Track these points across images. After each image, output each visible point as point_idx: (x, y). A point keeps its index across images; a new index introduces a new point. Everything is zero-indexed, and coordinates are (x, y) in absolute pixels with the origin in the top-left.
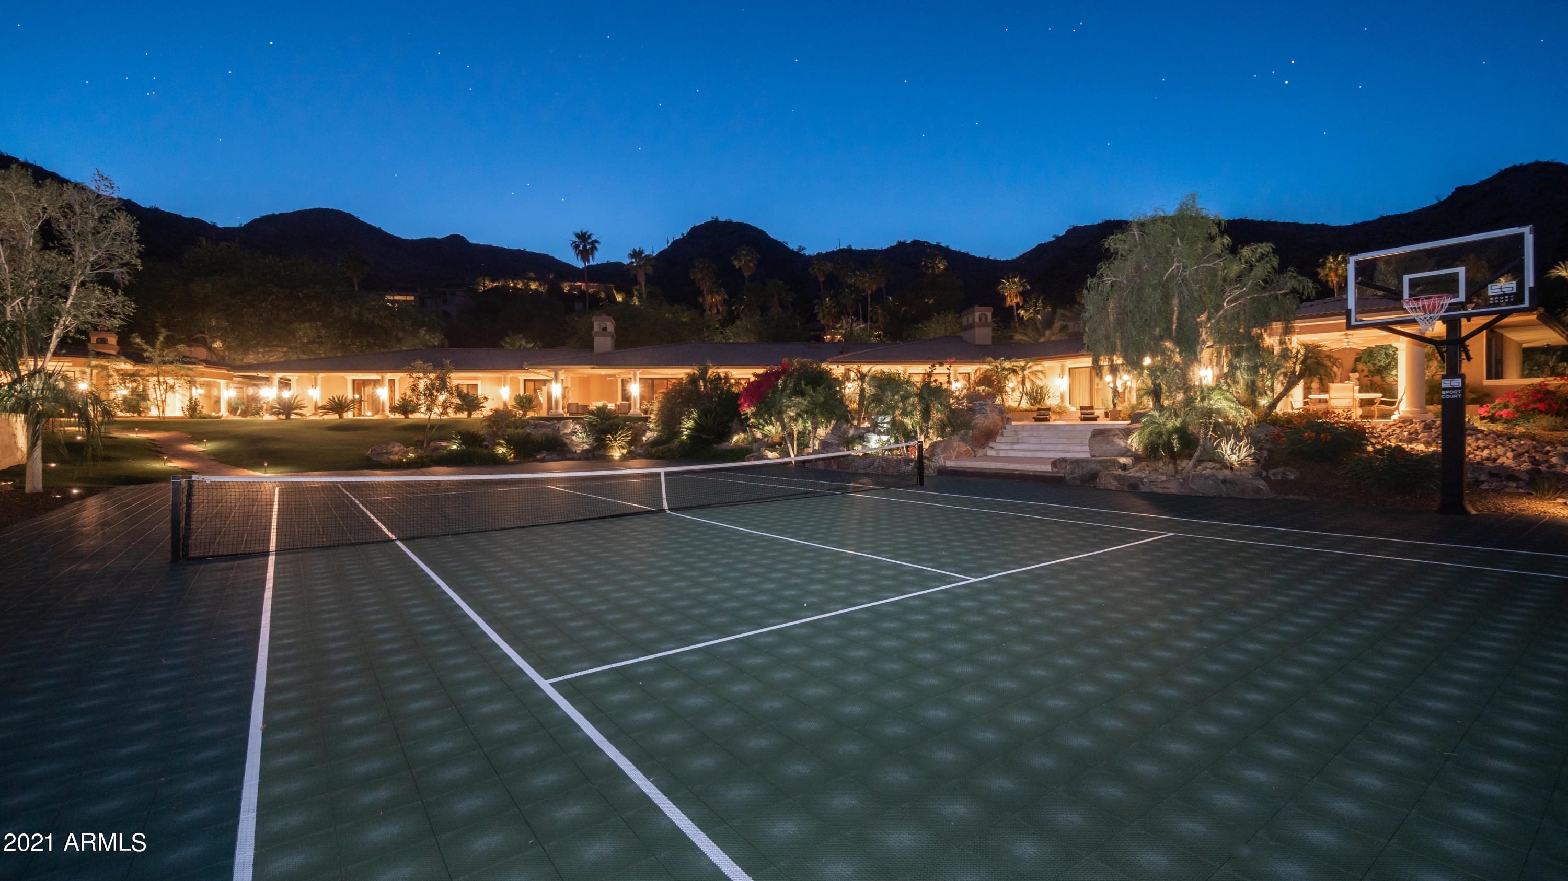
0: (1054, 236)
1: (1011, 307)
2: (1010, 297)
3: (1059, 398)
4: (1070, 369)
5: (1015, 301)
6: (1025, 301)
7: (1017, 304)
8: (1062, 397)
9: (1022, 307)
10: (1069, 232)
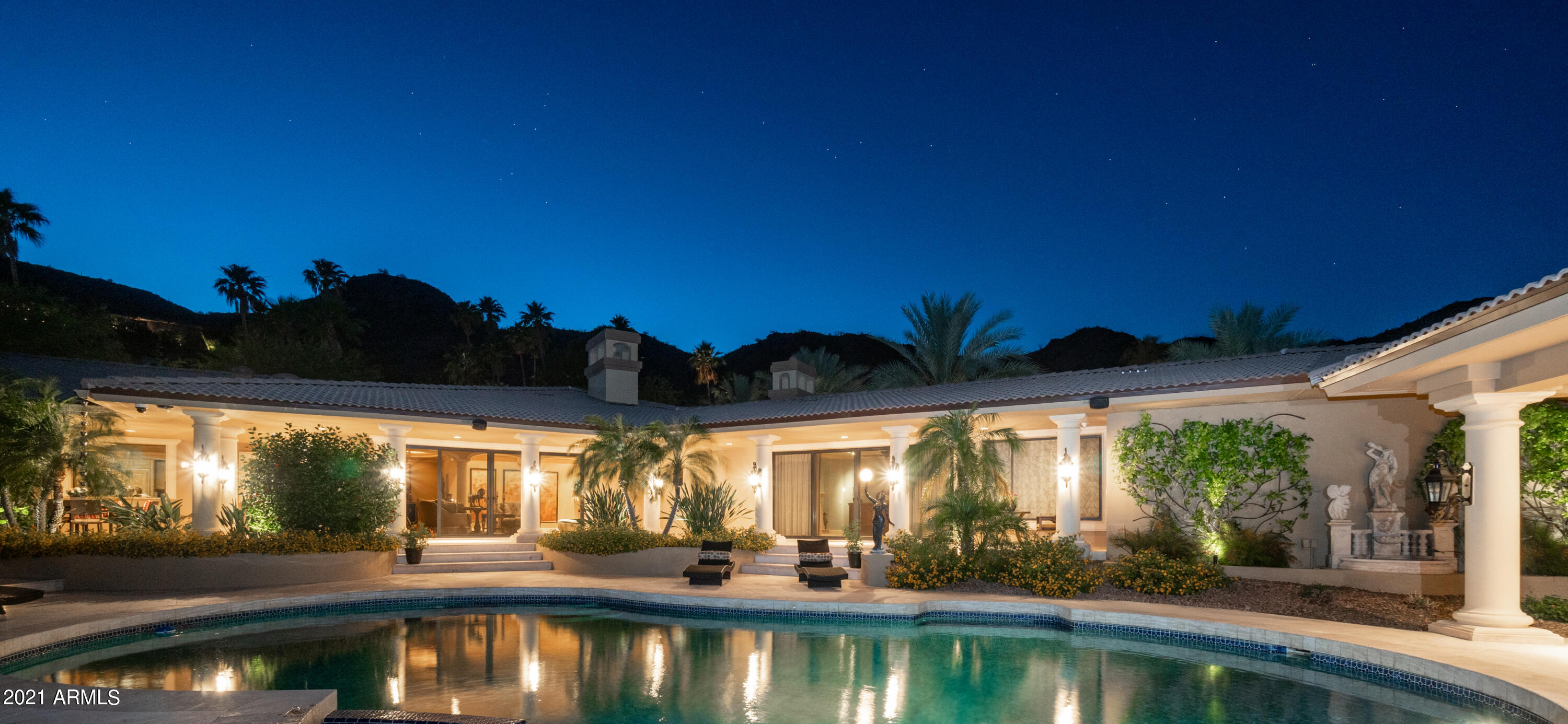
0: (757, 340)
1: (704, 386)
2: (703, 372)
3: (753, 515)
4: (774, 454)
5: (709, 378)
6: (720, 380)
7: (711, 382)
8: (759, 512)
9: (717, 386)
10: (770, 336)
